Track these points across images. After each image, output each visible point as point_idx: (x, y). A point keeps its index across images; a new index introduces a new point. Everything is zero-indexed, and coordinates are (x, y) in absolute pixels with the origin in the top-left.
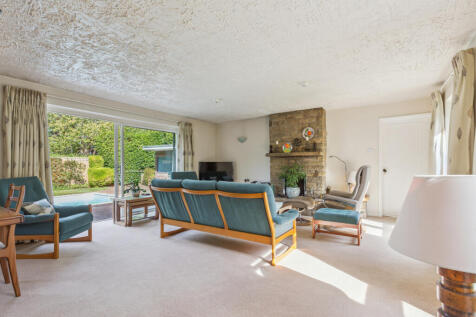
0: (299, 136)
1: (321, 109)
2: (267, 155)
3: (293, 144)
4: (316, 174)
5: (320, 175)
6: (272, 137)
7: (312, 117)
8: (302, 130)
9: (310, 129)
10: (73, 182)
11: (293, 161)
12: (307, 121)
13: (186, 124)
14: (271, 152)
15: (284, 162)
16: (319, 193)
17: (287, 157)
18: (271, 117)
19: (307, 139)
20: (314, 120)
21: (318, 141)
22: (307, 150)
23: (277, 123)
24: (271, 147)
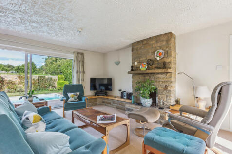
0: (152, 58)
1: (170, 33)
2: (129, 73)
3: (148, 64)
4: (166, 88)
5: (169, 89)
6: (134, 60)
7: (163, 41)
8: (154, 53)
9: (161, 51)
10: (50, 88)
11: (148, 77)
12: (159, 44)
13: (78, 53)
14: (132, 70)
15: (141, 78)
16: (168, 104)
17: (143, 74)
18: (133, 44)
19: (158, 59)
20: (164, 43)
21: (167, 60)
22: (158, 68)
23: (137, 49)
24: (132, 67)
